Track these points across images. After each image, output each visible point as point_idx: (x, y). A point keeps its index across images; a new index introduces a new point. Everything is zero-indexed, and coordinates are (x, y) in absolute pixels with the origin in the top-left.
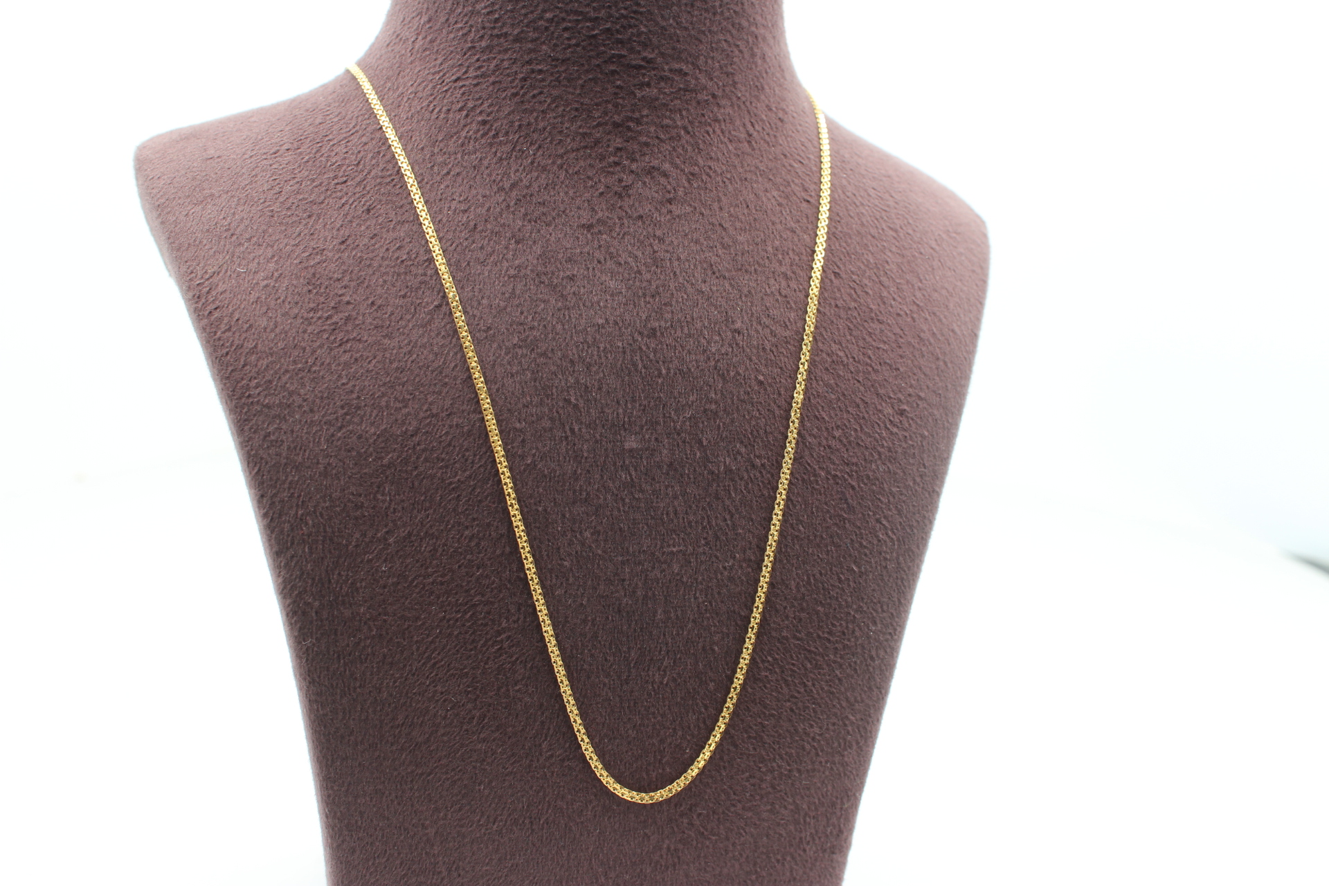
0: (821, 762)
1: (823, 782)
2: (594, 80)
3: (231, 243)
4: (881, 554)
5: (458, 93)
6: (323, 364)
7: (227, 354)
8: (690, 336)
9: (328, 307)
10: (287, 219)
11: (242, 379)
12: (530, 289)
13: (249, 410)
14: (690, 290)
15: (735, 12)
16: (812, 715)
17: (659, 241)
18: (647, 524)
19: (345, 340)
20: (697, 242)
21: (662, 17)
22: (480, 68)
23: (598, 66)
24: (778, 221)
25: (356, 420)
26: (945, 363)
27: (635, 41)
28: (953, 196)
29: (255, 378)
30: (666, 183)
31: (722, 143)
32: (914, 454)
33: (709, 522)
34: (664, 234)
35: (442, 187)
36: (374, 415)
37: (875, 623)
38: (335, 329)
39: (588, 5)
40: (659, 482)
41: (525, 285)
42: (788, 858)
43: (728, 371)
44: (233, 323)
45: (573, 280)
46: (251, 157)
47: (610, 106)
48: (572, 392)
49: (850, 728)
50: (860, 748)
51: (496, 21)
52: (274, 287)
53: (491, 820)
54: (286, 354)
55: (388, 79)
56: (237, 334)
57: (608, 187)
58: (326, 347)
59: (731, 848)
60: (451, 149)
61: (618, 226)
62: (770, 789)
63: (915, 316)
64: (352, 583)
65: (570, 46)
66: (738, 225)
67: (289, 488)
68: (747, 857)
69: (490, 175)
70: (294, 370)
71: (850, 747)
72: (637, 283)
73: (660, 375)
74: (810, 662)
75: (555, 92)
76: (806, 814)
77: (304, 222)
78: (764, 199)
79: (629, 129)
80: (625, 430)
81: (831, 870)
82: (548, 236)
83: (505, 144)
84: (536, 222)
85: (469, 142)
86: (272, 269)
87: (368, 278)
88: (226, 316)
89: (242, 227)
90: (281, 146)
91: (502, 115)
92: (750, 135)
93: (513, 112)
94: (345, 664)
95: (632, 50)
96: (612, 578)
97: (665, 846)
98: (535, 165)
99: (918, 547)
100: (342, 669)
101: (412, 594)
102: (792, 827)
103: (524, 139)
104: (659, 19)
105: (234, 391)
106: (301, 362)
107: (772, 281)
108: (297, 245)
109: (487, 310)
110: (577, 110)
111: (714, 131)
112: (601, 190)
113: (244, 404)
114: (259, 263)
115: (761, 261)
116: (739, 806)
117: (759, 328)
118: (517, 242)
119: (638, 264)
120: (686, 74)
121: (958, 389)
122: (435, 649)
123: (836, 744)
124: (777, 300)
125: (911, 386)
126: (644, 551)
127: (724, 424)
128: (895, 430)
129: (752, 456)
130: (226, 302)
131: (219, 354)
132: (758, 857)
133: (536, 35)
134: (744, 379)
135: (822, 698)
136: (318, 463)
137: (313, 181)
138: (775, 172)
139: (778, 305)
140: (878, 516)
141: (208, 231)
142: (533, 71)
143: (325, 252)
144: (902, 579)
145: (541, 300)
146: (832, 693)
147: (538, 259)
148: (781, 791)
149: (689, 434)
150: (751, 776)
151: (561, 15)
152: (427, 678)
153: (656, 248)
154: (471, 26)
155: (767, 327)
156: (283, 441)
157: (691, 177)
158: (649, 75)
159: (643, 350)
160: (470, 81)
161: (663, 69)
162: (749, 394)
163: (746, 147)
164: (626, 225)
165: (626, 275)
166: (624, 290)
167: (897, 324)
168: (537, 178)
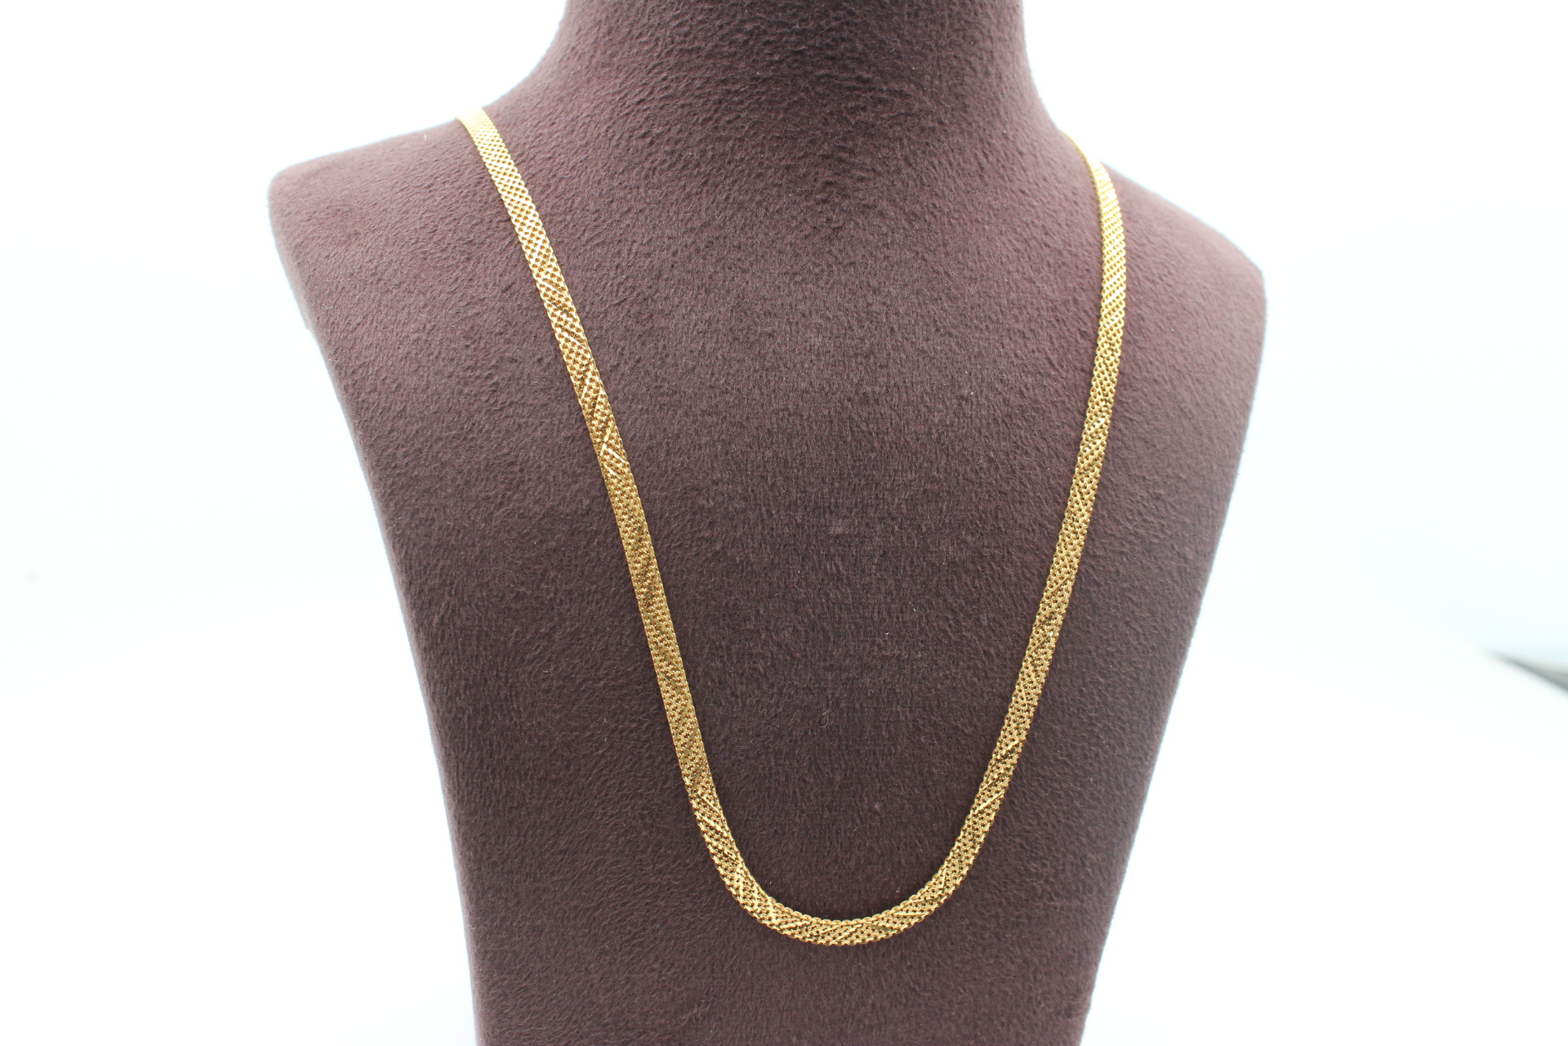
0: (1055, 909)
1: (1058, 931)
2: (800, 103)
3: (377, 290)
5: (641, 118)
6: (481, 431)
7: (372, 417)
8: (908, 403)
9: (488, 364)
10: (442, 263)
11: (388, 447)
12: (722, 347)
13: (393, 483)
14: (909, 349)
15: (966, 22)
16: (1047, 852)
17: (875, 291)
18: (855, 624)
19: (507, 403)
20: (919, 293)
21: (881, 28)
22: (666, 88)
24: (1011, 269)
25: (519, 496)
26: (1211, 439)
27: (848, 58)
28: (1222, 240)
29: (403, 447)
30: (882, 225)
31: (949, 177)
32: (1173, 546)
33: (928, 622)
34: (880, 283)
35: (623, 225)
36: (539, 491)
37: (1122, 745)
38: (495, 391)
40: (870, 575)
41: (717, 342)
42: (1015, 1021)
43: (953, 446)
44: (379, 383)
45: (773, 337)
46: (402, 190)
47: (818, 133)
48: (769, 467)
49: (1089, 870)
50: (1100, 891)
51: (686, 35)
52: (427, 340)
54: (439, 418)
55: (561, 100)
56: (384, 396)
57: (815, 228)
58: (484, 411)
59: (947, 1007)
60: (633, 183)
61: (826, 274)
62: (993, 940)
63: (1176, 383)
64: (512, 686)
65: (772, 63)
66: (967, 273)
67: (441, 575)
68: (966, 1017)
69: (677, 213)
70: (447, 437)
72: (848, 342)
73: (873, 449)
74: (1046, 791)
75: (755, 117)
76: (1036, 970)
77: (461, 266)
78: (999, 244)
79: (841, 160)
80: (831, 512)
81: (1065, 1036)
82: (744, 285)
83: (696, 177)
84: (730, 268)
85: (654, 174)
86: (424, 321)
88: (371, 375)
89: (390, 271)
91: (692, 142)
92: (982, 169)
93: (705, 139)
95: (844, 68)
97: (870, 1002)
98: (731, 201)
99: (1175, 656)
101: (580, 700)
102: (1019, 985)
103: (718, 171)
104: (877, 32)
105: (379, 461)
106: (456, 428)
107: (1006, 341)
108: (453, 293)
110: (779, 138)
111: (940, 162)
112: (807, 233)
113: (388, 476)
114: (409, 313)
115: (993, 316)
116: (958, 958)
117: (991, 395)
118: (708, 292)
119: (850, 318)
120: (907, 96)
121: (1226, 470)
122: (605, 765)
123: (1074, 888)
124: (1012, 362)
125: (1170, 466)
126: (850, 655)
127: (947, 507)
128: (1150, 518)
130: (371, 359)
131: (363, 418)
132: (979, 1019)
133: (733, 49)
134: (972, 455)
135: (1058, 832)
136: (474, 545)
137: (472, 218)
138: (1011, 211)
139: (1012, 369)
140: (1128, 619)
141: (352, 275)
142: (729, 92)
143: (486, 301)
144: (1155, 694)
145: (735, 359)
146: (1070, 827)
147: (732, 311)
148: (1006, 941)
149: (906, 519)
150: (971, 924)
151: (763, 27)
152: (595, 798)
153: (870, 300)
154: (657, 39)
155: (1000, 393)
156: (433, 520)
157: (912, 217)
158: (865, 97)
159: (853, 419)
160: (655, 103)
161: (881, 90)
162: (977, 473)
163: (977, 182)
164: (836, 273)
165: (835, 331)
166: (832, 349)
167: (1154, 392)
168: (732, 217)
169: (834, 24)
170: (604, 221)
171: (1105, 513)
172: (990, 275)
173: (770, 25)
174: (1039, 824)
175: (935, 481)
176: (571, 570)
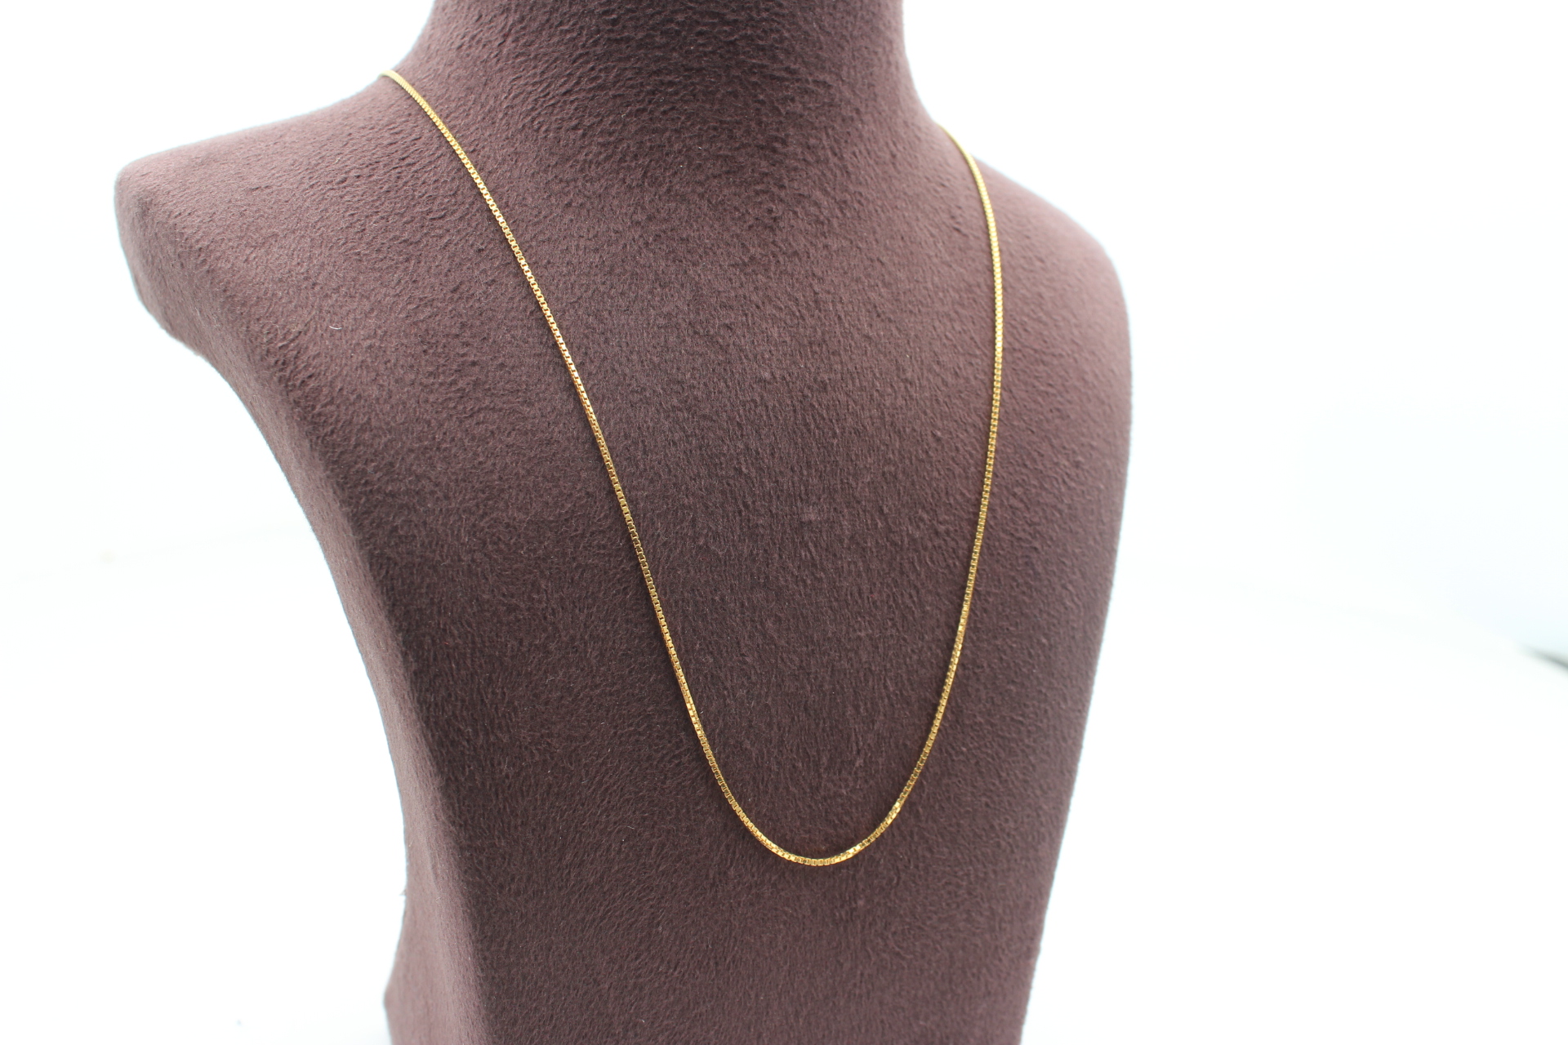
0: (1016, 860)
1: (1018, 882)
2: (735, 94)
3: (314, 295)
4: (1068, 622)
5: (570, 109)
6: (453, 440)
7: (332, 432)
8: (861, 389)
9: (450, 370)
10: (380, 264)
11: (356, 463)
12: (684, 341)
13: (368, 500)
14: (856, 336)
15: (873, 13)
16: (1008, 808)
17: (819, 280)
18: (831, 608)
19: (476, 408)
20: (858, 280)
21: (805, 20)
22: (596, 78)
23: (738, 77)
24: (932, 254)
25: (501, 505)
27: (777, 48)
29: (372, 461)
30: (818, 213)
31: (869, 165)
32: (1092, 510)
33: (894, 600)
34: (823, 272)
35: (566, 220)
36: (520, 498)
38: (462, 397)
39: (725, 6)
40: (841, 558)
41: (678, 337)
42: (984, 970)
43: (904, 428)
44: (335, 394)
45: (731, 329)
46: (312, 186)
47: (753, 124)
48: (742, 460)
49: (1043, 819)
50: (1051, 839)
51: (614, 22)
52: (380, 347)
53: (673, 966)
54: (407, 429)
56: (343, 408)
57: (757, 219)
58: (454, 419)
59: (926, 966)
60: (568, 176)
61: (773, 264)
62: (966, 896)
63: (1076, 356)
64: (508, 702)
65: (705, 54)
66: (896, 259)
68: (943, 974)
69: (620, 207)
70: (419, 448)
71: (1044, 839)
72: (802, 330)
73: (835, 435)
74: (1004, 750)
75: (690, 108)
76: (1001, 920)
77: (402, 267)
78: (917, 229)
79: (774, 151)
80: (802, 500)
82: (697, 278)
83: (635, 169)
84: (680, 261)
85: (590, 167)
86: (373, 327)
87: (492, 333)
88: (325, 386)
89: (325, 274)
90: (349, 171)
91: (625, 134)
92: (894, 156)
93: (641, 129)
94: (505, 799)
95: (774, 59)
96: (797, 673)
97: (859, 972)
98: (673, 193)
99: (1100, 612)
100: (501, 806)
101: (578, 709)
102: (987, 936)
103: (657, 163)
104: (801, 23)
105: (345, 478)
106: (427, 439)
107: (937, 324)
108: (397, 295)
109: (638, 367)
110: (715, 129)
111: (860, 152)
112: (750, 223)
113: (361, 493)
114: (355, 319)
115: (923, 300)
116: (935, 917)
117: (931, 377)
118: (663, 287)
119: (800, 308)
120: (830, 86)
122: (607, 772)
123: (1030, 839)
124: (944, 345)
125: (1083, 435)
126: (829, 638)
127: (905, 487)
128: (1073, 484)
129: (935, 522)
130: (323, 368)
131: (322, 431)
132: (954, 973)
133: (664, 40)
134: (921, 435)
135: (1017, 788)
136: (460, 560)
137: (402, 215)
138: (921, 197)
139: (945, 351)
140: (1063, 582)
141: (280, 280)
142: (662, 83)
143: (435, 303)
144: (1089, 649)
145: (698, 354)
146: (1026, 781)
148: (976, 897)
149: (869, 501)
150: (947, 883)
151: (694, 17)
152: (598, 806)
153: (817, 289)
154: (582, 28)
155: (938, 375)
156: (415, 536)
157: (842, 205)
158: (793, 88)
159: (814, 406)
160: (583, 94)
161: (807, 81)
162: (927, 452)
163: (892, 171)
164: (782, 263)
165: (789, 321)
166: (788, 339)
167: (1061, 365)
168: (676, 210)
169: (765, 15)
170: (545, 217)
171: (1035, 482)
172: (915, 261)
173: (702, 14)
174: (1001, 782)
175: (888, 462)
176: (560, 578)
